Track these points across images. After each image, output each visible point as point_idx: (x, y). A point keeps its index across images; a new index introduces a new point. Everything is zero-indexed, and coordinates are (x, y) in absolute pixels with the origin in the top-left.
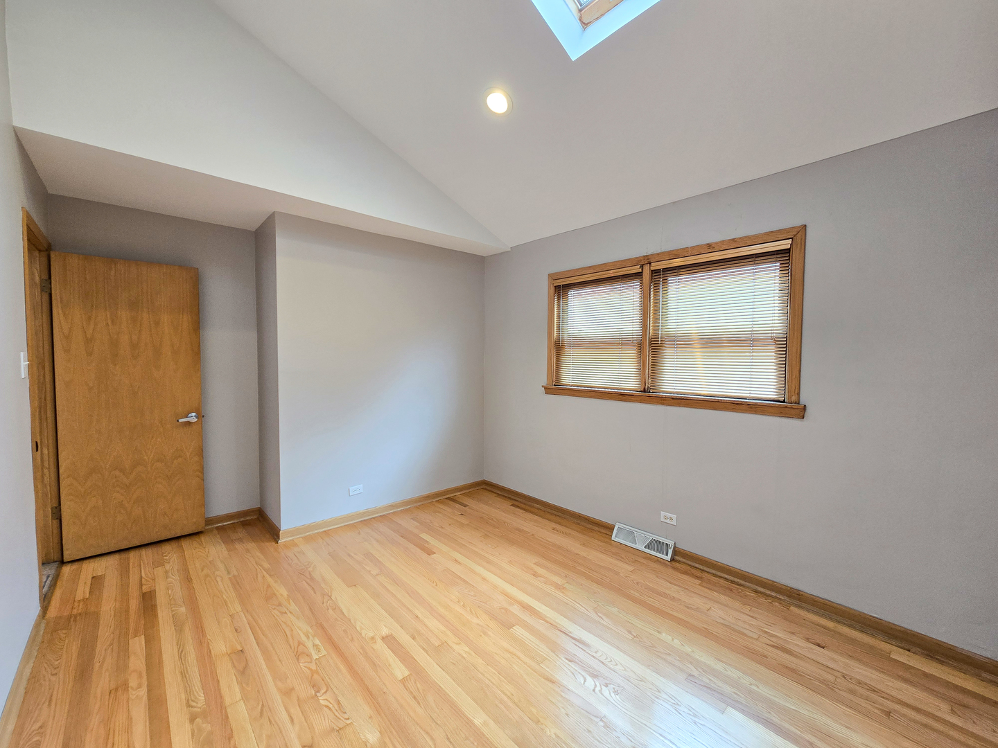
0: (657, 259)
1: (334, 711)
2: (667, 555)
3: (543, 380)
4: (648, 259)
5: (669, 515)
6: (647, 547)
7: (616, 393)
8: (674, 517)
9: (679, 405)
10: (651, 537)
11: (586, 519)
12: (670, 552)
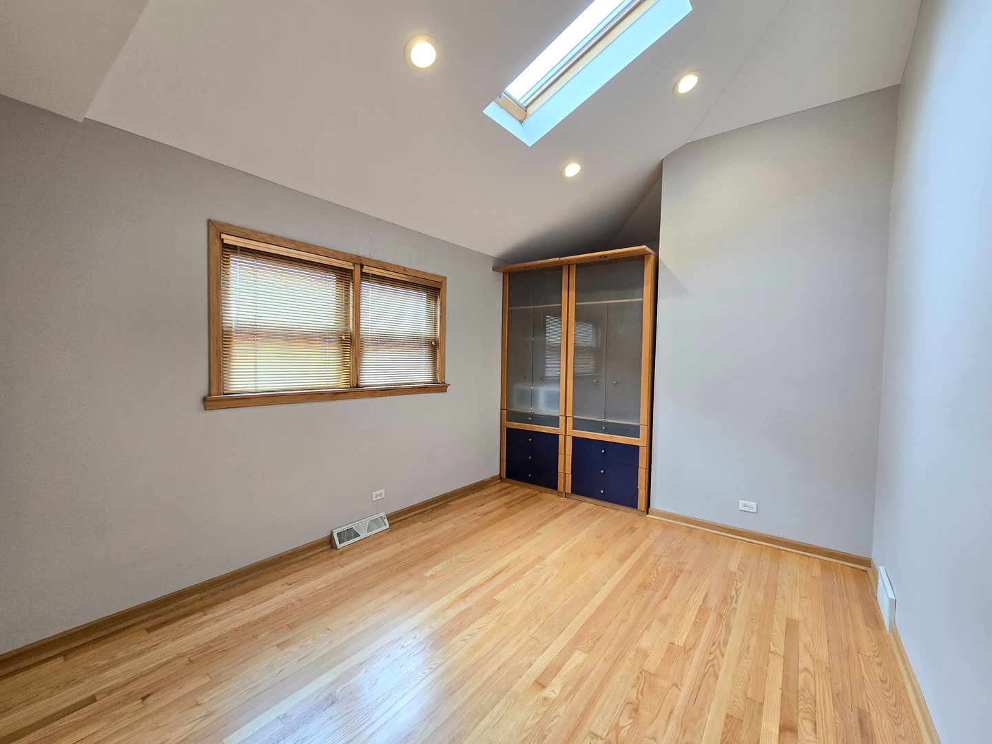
0: (369, 264)
1: (642, 685)
2: (386, 525)
3: (204, 391)
4: (360, 260)
5: (378, 492)
6: (369, 530)
7: (328, 393)
8: (382, 491)
9: (385, 395)
10: (367, 521)
11: (291, 554)
12: (386, 520)
